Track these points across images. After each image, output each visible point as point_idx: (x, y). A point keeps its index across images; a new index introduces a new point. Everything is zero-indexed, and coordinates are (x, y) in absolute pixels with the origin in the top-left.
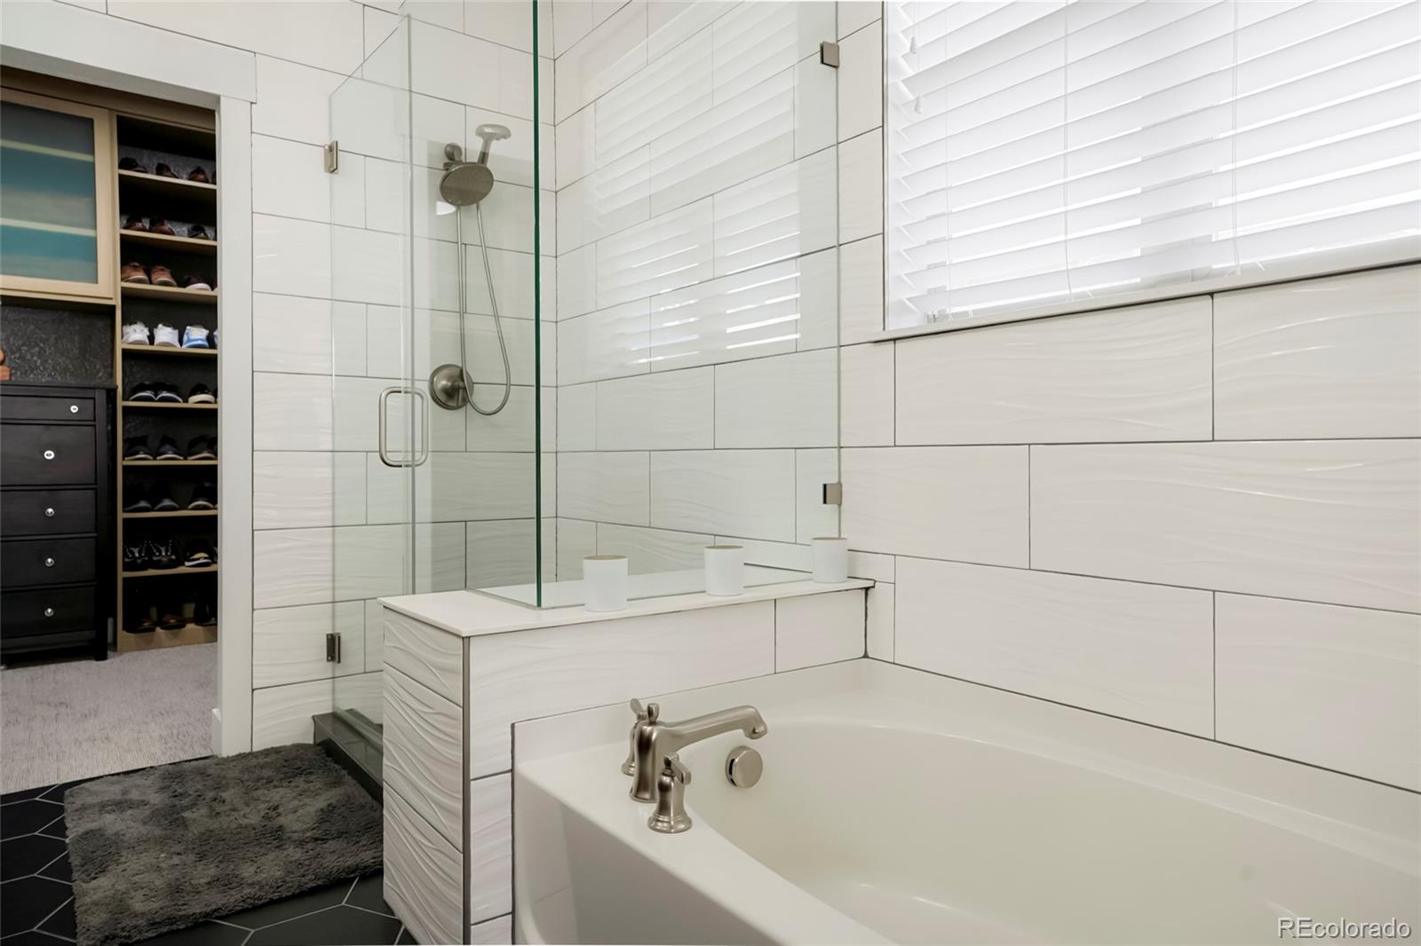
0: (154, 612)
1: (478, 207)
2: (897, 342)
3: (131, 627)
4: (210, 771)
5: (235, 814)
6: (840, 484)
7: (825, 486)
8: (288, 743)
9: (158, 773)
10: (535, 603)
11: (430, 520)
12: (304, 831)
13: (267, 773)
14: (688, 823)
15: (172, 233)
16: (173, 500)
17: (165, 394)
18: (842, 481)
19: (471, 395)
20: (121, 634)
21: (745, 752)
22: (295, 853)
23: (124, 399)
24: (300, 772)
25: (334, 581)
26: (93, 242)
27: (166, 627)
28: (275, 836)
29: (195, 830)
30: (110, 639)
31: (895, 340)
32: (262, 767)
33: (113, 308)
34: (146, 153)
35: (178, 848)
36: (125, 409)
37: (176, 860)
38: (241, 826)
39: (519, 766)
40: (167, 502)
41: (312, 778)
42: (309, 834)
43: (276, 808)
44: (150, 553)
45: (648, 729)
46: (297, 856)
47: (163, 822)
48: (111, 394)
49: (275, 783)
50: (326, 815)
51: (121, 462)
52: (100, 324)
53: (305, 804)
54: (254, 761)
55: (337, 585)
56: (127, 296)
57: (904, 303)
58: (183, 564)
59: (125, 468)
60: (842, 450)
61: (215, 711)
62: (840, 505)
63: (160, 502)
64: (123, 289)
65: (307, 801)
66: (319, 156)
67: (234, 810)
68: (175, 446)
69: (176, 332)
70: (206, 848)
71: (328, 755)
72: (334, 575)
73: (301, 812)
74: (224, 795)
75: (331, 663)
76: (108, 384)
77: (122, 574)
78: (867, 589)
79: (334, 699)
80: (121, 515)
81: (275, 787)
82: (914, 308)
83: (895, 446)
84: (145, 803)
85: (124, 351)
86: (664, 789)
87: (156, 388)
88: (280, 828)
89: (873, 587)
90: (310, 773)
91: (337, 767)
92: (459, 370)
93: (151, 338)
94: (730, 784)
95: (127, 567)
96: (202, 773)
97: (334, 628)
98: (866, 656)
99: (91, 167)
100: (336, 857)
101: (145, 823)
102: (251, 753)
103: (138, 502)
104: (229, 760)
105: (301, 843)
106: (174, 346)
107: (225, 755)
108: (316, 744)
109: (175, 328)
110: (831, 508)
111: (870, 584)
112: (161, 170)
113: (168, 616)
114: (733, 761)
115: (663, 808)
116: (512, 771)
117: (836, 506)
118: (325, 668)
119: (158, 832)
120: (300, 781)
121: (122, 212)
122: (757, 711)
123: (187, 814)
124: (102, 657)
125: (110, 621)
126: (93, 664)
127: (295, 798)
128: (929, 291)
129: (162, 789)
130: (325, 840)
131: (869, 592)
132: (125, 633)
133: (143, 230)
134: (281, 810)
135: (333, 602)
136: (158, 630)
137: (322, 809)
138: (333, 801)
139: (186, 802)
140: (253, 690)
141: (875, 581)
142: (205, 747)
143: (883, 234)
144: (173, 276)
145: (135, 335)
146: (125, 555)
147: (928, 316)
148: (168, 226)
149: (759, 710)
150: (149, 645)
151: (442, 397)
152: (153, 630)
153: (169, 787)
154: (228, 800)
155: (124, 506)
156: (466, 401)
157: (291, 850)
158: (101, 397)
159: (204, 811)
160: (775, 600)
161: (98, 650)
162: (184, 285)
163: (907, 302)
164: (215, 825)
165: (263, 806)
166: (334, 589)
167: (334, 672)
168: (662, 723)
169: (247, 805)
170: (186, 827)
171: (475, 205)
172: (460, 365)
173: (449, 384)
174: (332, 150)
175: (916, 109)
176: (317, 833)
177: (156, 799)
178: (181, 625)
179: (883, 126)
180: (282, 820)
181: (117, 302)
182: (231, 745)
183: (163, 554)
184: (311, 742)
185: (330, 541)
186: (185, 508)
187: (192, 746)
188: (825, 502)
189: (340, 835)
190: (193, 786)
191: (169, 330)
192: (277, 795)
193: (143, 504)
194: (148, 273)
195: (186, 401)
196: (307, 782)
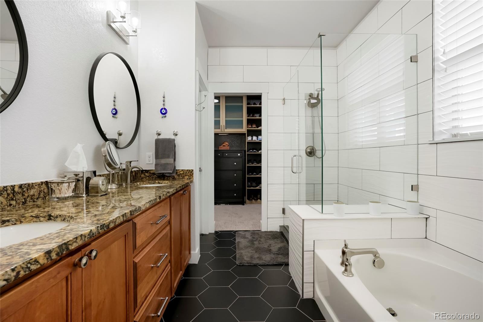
0: (252, 196)
1: (317, 107)
2: (438, 144)
3: (249, 199)
4: (259, 234)
5: (263, 244)
6: (418, 185)
7: (412, 186)
8: (274, 231)
9: (251, 232)
10: (321, 212)
11: (305, 183)
12: (275, 251)
13: (269, 237)
14: (353, 275)
15: (256, 117)
16: (256, 173)
17: (254, 151)
18: (419, 184)
19: (316, 153)
20: (247, 200)
21: (379, 259)
22: (273, 256)
23: (247, 152)
24: (276, 238)
25: (284, 196)
26: (242, 121)
27: (254, 200)
28: (269, 251)
29: (256, 246)
30: (245, 201)
31: (437, 143)
32: (269, 235)
33: (245, 134)
34: (252, 101)
35: (253, 249)
36: (247, 154)
37: (252, 251)
38: (263, 247)
39: (315, 250)
40: (255, 174)
41: (278, 240)
42: (276, 252)
43: (270, 245)
44: (252, 184)
45: (345, 249)
46: (273, 257)
47: (251, 243)
48: (245, 151)
49: (271, 239)
50: (280, 249)
51: (247, 165)
52: (244, 137)
53: (276, 245)
54: (267, 234)
55: (285, 197)
56: (248, 130)
57: (442, 131)
58: (257, 187)
59: (247, 166)
60: (419, 175)
61: (261, 221)
62: (418, 191)
63: (253, 173)
64: (247, 130)
65: (277, 245)
66: (281, 102)
67: (263, 243)
68: (256, 162)
69: (256, 137)
70: (258, 250)
71: (282, 235)
72: (284, 195)
73: (275, 247)
74: (261, 240)
75: (283, 215)
76: (244, 149)
77: (247, 188)
78: (427, 218)
79: (284, 223)
80: (247, 176)
81: (271, 240)
82: (446, 132)
83: (437, 176)
84: (248, 238)
85: (247, 142)
86: (346, 265)
87: (253, 149)
88: (271, 250)
89: (429, 218)
90: (278, 239)
91: (283, 238)
92: (312, 147)
93: (252, 139)
94: (374, 266)
95: (248, 187)
96: (258, 234)
97: (284, 207)
98: (426, 238)
99: (242, 106)
100: (281, 259)
101: (248, 242)
102: (267, 231)
103: (249, 173)
104: (263, 232)
105: (274, 254)
106: (256, 140)
107: (262, 231)
108: (280, 232)
109: (256, 136)
110: (414, 193)
111: (427, 217)
112: (254, 104)
113: (255, 198)
114: (375, 261)
115: (346, 270)
116: (314, 251)
117: (417, 192)
118: (282, 215)
119: (249, 245)
120: (276, 240)
121: (247, 114)
122: (377, 251)
123: (255, 242)
124: (243, 205)
125: (245, 197)
126: (242, 206)
127: (274, 243)
128: (453, 127)
129: (251, 236)
130: (279, 255)
131: (427, 219)
132: (248, 200)
133: (251, 117)
134: (271, 245)
135: (284, 201)
136: (253, 200)
137: (279, 248)
138: (282, 246)
139: (255, 239)
140: (268, 218)
141: (430, 216)
142: (259, 228)
143: (433, 111)
144: (256, 126)
145: (249, 138)
146: (247, 184)
147: (452, 134)
148: (256, 115)
149: (378, 250)
150: (251, 203)
151: (308, 154)
152: (252, 200)
153: (252, 235)
154: (262, 241)
155: (247, 174)
156: (314, 155)
157: (272, 255)
158: (243, 152)
159: (257, 242)
160: (391, 219)
161: (243, 203)
162: (258, 128)
163: (443, 131)
164: (259, 246)
165: (268, 244)
166: (284, 198)
167: (284, 216)
168: (349, 248)
169: (265, 243)
170: (254, 245)
171: (316, 107)
172: (313, 146)
173: (310, 151)
174: (284, 99)
175: (445, 71)
176: (277, 253)
177: (250, 238)
178: (257, 200)
179: (433, 78)
180: (271, 248)
181: (246, 132)
182: (264, 229)
183: (254, 184)
184: (279, 231)
185: (283, 187)
186: (258, 175)
187: (257, 227)
188: (412, 190)
189: (282, 254)
190: (256, 237)
191: (255, 137)
192: (271, 242)
193: (250, 174)
194: (252, 126)
195: (258, 152)
196: (277, 240)
